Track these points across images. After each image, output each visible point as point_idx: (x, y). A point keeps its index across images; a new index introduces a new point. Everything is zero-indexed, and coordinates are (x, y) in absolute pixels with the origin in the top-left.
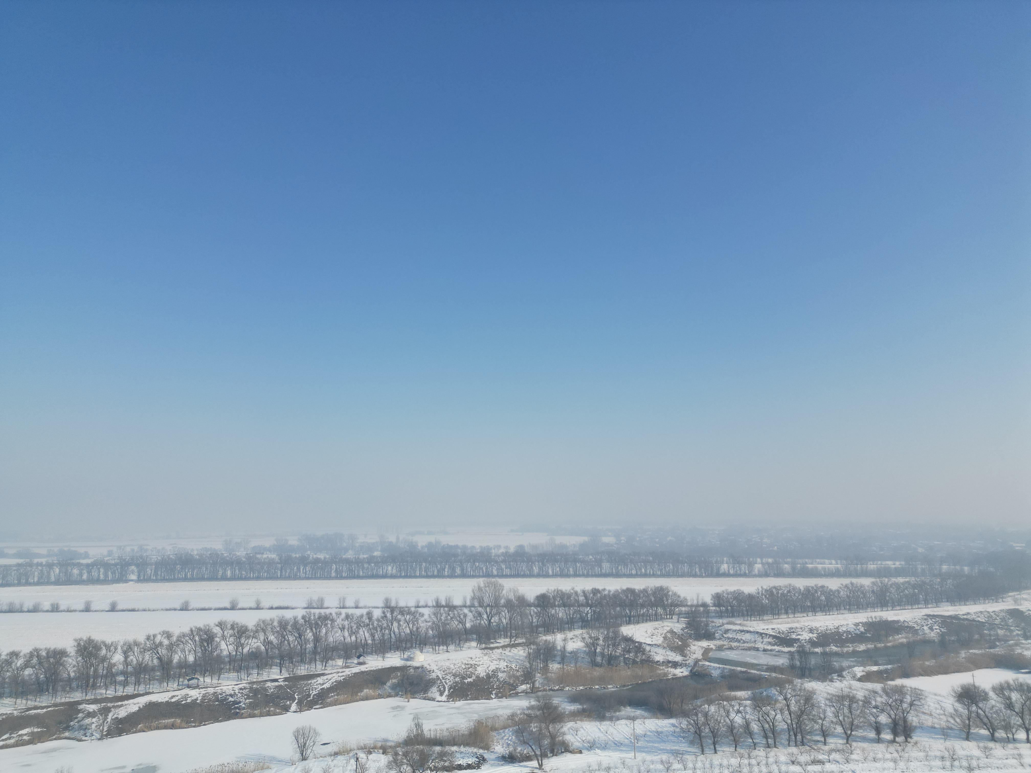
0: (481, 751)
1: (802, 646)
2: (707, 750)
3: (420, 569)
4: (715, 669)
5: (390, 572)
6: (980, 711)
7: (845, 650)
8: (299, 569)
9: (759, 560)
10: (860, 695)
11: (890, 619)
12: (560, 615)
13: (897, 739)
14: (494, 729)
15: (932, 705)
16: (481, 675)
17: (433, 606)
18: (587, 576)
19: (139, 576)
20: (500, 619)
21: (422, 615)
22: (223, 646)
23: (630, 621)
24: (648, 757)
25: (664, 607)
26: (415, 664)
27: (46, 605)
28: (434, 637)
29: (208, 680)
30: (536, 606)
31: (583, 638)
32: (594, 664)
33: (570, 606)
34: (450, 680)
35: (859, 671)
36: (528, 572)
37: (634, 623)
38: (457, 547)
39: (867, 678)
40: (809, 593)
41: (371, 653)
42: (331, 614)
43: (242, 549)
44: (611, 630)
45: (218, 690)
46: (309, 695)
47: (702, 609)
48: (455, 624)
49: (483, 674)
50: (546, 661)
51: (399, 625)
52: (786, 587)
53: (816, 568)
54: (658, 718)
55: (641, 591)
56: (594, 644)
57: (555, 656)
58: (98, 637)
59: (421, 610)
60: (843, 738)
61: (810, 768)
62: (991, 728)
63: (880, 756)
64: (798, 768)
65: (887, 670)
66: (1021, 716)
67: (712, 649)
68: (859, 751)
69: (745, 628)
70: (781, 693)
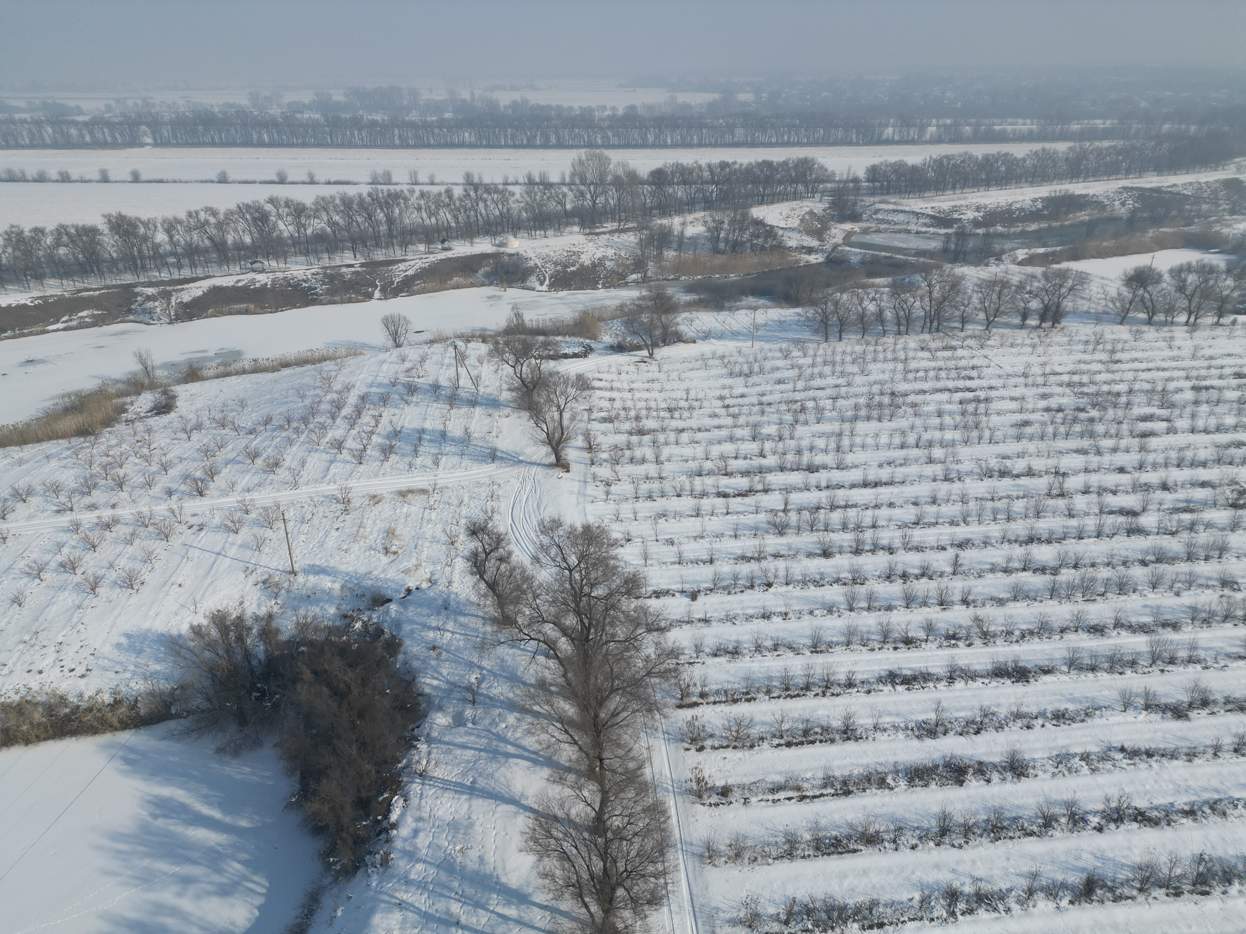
0: (588, 341)
1: (964, 227)
2: (831, 338)
3: (506, 136)
4: (855, 254)
5: (467, 140)
6: (1146, 295)
7: (1013, 230)
8: (352, 134)
9: (934, 121)
10: (1015, 280)
11: (1077, 192)
12: (679, 194)
13: (1043, 325)
14: (601, 319)
15: (1095, 289)
16: (586, 264)
17: (525, 184)
18: (715, 145)
19: (155, 140)
20: (607, 199)
21: (513, 194)
22: (281, 226)
23: (762, 201)
24: (767, 346)
25: (806, 184)
26: (509, 250)
27: (53, 174)
28: (528, 220)
29: (274, 264)
30: (650, 184)
31: (706, 222)
32: (716, 251)
33: (691, 183)
34: (550, 269)
35: (1021, 254)
36: (641, 141)
37: (767, 204)
38: (549, 107)
39: (1030, 261)
40: (988, 162)
41: (457, 238)
42: (402, 191)
43: (275, 106)
44: (739, 211)
45: (288, 274)
46: (393, 283)
47: (851, 185)
48: (552, 205)
49: (587, 263)
50: (660, 248)
51: (486, 206)
52: (960, 155)
53: (1004, 131)
54: (782, 308)
55: (780, 164)
56: (718, 229)
57: (671, 242)
58: (130, 212)
59: (510, 188)
60: (983, 325)
61: (939, 354)
62: (1152, 312)
63: (1019, 341)
64: (926, 354)
65: (1054, 252)
66: (1190, 298)
67: (855, 232)
68: (997, 337)
69: (900, 208)
70: (925, 279)
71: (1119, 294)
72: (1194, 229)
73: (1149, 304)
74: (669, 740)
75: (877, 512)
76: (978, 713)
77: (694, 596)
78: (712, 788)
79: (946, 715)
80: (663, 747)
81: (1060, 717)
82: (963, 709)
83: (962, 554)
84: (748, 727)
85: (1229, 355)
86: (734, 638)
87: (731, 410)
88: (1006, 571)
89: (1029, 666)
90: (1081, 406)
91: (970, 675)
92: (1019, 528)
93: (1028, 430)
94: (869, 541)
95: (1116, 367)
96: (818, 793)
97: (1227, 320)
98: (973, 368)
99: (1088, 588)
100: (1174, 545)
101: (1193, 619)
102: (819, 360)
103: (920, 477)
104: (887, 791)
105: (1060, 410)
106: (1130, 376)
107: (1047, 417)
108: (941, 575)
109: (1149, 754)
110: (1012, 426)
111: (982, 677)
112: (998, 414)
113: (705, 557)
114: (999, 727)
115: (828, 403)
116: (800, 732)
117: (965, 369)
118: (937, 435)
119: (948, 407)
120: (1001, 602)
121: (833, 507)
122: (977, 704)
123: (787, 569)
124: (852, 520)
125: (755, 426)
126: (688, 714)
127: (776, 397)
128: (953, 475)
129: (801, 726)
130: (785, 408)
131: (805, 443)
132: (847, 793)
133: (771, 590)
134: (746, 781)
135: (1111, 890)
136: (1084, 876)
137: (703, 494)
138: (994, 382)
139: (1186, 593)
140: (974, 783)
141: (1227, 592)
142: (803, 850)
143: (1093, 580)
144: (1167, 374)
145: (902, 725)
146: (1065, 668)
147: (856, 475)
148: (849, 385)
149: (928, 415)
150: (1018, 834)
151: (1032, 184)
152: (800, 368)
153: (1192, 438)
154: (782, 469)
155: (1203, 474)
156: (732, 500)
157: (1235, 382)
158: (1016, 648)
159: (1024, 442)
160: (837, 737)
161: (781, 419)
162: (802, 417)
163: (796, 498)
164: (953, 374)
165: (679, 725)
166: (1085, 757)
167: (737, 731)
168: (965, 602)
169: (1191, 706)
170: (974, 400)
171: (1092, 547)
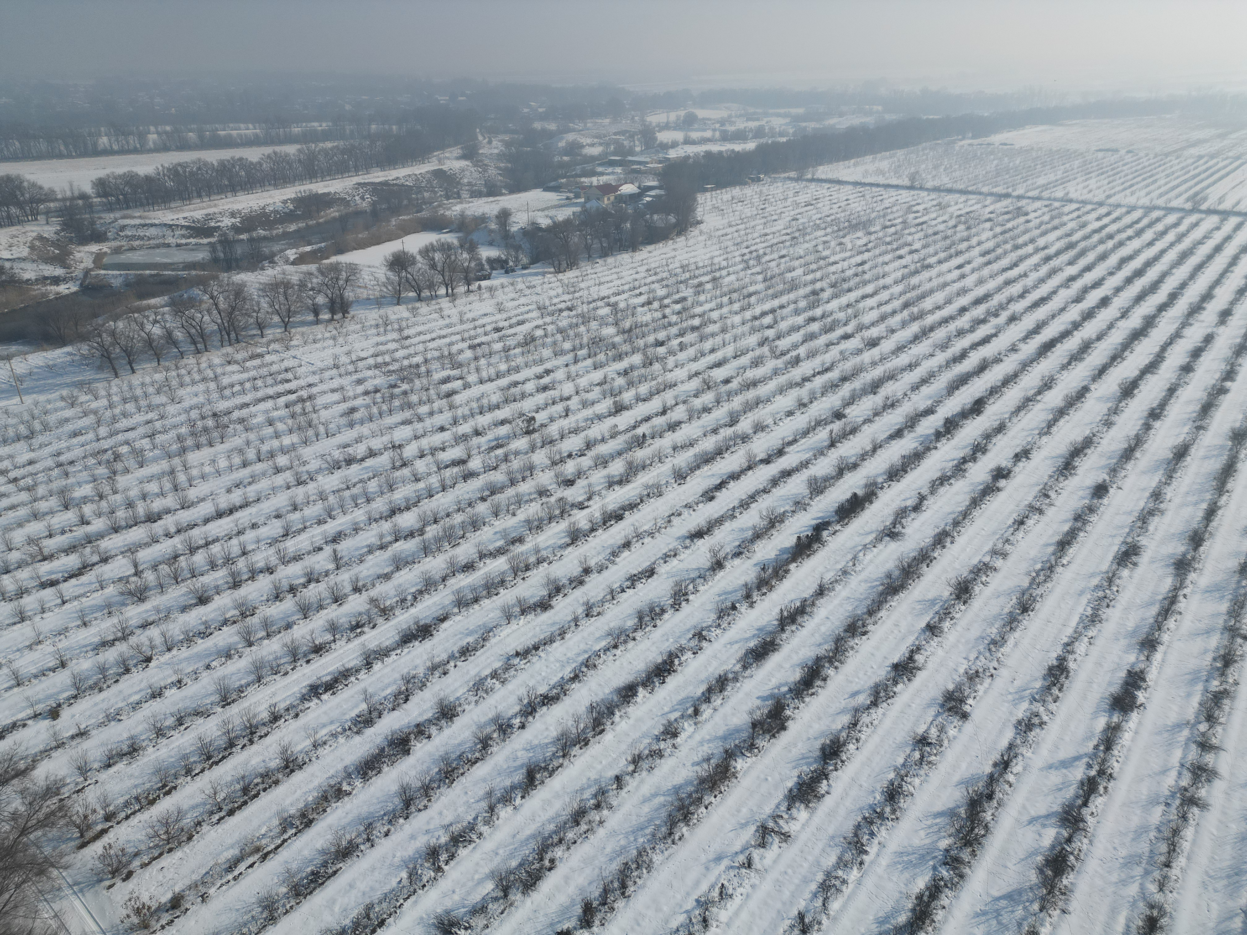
1: (225, 234)
2: (121, 372)
4: (115, 277)
6: (408, 276)
7: (275, 232)
9: (152, 129)
10: (295, 279)
13: (335, 317)
15: (366, 277)
24: (42, 398)
35: (292, 254)
39: (301, 260)
40: (224, 168)
47: (80, 202)
52: (194, 162)
53: (230, 136)
54: (46, 350)
60: (281, 327)
61: (248, 364)
62: (419, 290)
63: (320, 336)
64: (235, 367)
65: (321, 248)
66: (442, 273)
67: (106, 253)
68: (298, 337)
69: (148, 222)
70: (205, 292)
71: (388, 279)
72: (424, 214)
73: (413, 283)
74: (81, 891)
75: (242, 538)
76: (401, 682)
77: (54, 714)
78: (158, 909)
79: (376, 698)
80: (77, 903)
81: (466, 652)
82: (386, 687)
83: (339, 547)
84: (177, 821)
85: (485, 315)
86: (125, 735)
87: (22, 483)
88: (382, 547)
89: (428, 621)
90: (393, 383)
91: (383, 653)
92: (380, 505)
93: (357, 416)
94: (245, 570)
95: (408, 342)
96: (279, 842)
97: (474, 286)
98: (286, 370)
99: (450, 536)
100: (498, 477)
101: (530, 530)
102: (115, 399)
103: (273, 489)
104: (346, 798)
105: (377, 391)
106: (421, 347)
107: (368, 400)
108: (327, 574)
109: (536, 648)
110: (341, 416)
111: (394, 649)
112: (326, 408)
113: (52, 663)
114: (423, 686)
115: (145, 443)
116: (240, 793)
117: (279, 373)
118: (275, 443)
119: (276, 414)
120: (387, 577)
121: (193, 550)
122: (397, 676)
123: (163, 635)
124: (219, 556)
125: (62, 492)
126: (97, 848)
127: (78, 452)
128: (305, 477)
129: (238, 787)
130: (94, 461)
131: (134, 493)
132: (309, 823)
133: (152, 665)
134: (196, 877)
135: (546, 769)
136: (524, 771)
137: (21, 593)
138: (311, 379)
139: (519, 512)
140: (419, 745)
141: (544, 499)
142: (284, 905)
143: (452, 527)
144: (447, 340)
145: (339, 730)
146: (456, 610)
147: (207, 509)
148: (162, 417)
149: (259, 427)
150: (466, 767)
151: (276, 186)
152: (95, 412)
153: (483, 388)
154: (116, 530)
155: (500, 414)
156: (63, 586)
157: (496, 336)
158: (413, 611)
159: (357, 427)
160: (280, 776)
161: (93, 476)
162: (119, 466)
163: (145, 555)
164: (270, 381)
165: (89, 866)
166: (494, 675)
167: (167, 832)
168: (357, 590)
169: (550, 596)
170: (298, 401)
171: (443, 500)
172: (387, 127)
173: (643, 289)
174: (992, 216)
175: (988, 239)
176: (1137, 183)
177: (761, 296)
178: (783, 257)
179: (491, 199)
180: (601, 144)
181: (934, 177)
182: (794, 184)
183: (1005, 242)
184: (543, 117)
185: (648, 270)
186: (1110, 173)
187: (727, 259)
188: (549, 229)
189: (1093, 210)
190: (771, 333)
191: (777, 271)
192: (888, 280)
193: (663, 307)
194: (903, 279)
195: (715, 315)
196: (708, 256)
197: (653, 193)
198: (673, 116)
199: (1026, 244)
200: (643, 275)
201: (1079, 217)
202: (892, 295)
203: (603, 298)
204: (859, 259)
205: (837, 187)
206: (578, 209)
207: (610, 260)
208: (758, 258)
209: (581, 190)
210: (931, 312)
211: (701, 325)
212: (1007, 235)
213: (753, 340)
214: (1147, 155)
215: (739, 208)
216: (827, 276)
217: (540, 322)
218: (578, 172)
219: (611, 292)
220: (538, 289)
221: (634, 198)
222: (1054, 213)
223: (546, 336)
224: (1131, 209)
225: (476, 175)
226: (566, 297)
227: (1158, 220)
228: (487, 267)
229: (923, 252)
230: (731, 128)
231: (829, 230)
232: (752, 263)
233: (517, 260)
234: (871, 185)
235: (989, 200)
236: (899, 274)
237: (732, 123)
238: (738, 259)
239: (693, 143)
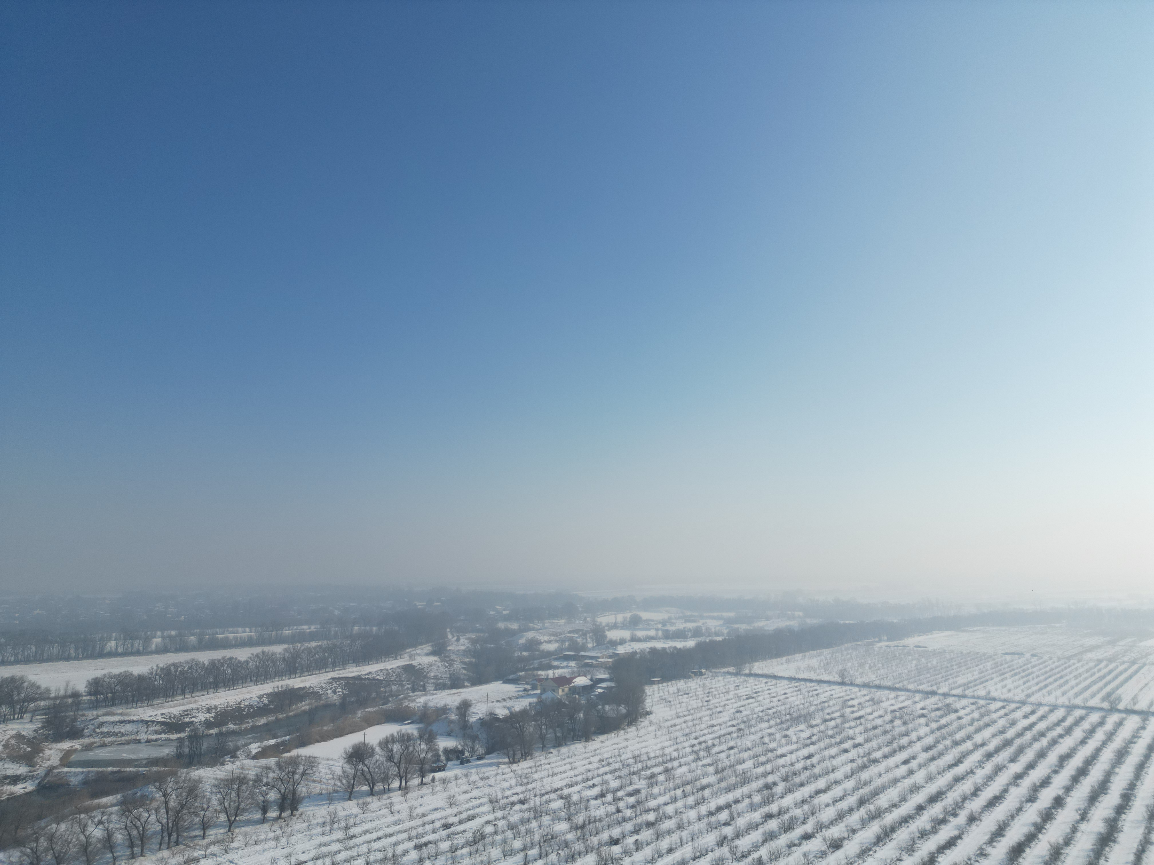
1: (196, 729)
4: (76, 774)
6: (365, 768)
7: (244, 726)
9: (159, 633)
10: (251, 774)
11: (296, 686)
13: (283, 815)
15: (323, 770)
25: (12, 704)
35: (255, 748)
39: (263, 754)
40: (214, 667)
47: (70, 700)
52: (187, 662)
53: (227, 638)
60: (225, 827)
62: (372, 783)
63: (262, 837)
65: (284, 741)
66: (398, 765)
67: (76, 750)
68: (240, 837)
69: (127, 718)
70: (160, 789)
71: (344, 772)
72: (390, 706)
73: (368, 776)
85: (436, 809)
95: (351, 843)
97: (428, 779)
106: (364, 849)
144: (393, 839)
151: (257, 682)
157: (444, 833)
172: (368, 628)
173: (596, 781)
174: (924, 712)
175: (926, 735)
176: (1051, 684)
177: (715, 788)
178: (731, 748)
179: (454, 691)
180: (557, 641)
181: (861, 674)
182: (733, 679)
183: (944, 738)
184: (507, 618)
185: (601, 761)
186: (1023, 674)
187: (677, 750)
188: (506, 720)
189: (1018, 708)
190: (728, 831)
191: (727, 763)
192: (838, 775)
193: (617, 800)
194: (852, 774)
195: (670, 809)
196: (659, 746)
197: (604, 685)
198: (620, 618)
199: (964, 741)
200: (596, 765)
201: (1006, 715)
202: (845, 790)
203: (556, 790)
204: (805, 752)
205: (774, 682)
206: (534, 700)
207: (564, 750)
208: (708, 749)
209: (538, 682)
210: (889, 810)
211: (656, 821)
212: (944, 731)
213: (711, 839)
214: (1051, 658)
215: (685, 700)
216: (778, 769)
217: (491, 817)
218: (536, 666)
219: (564, 783)
220: (492, 781)
221: (586, 689)
222: (983, 710)
223: (496, 833)
224: (1053, 708)
225: (442, 669)
226: (519, 789)
227: (1082, 719)
228: (443, 758)
229: (867, 746)
230: (672, 628)
231: (772, 722)
232: (702, 754)
233: (473, 751)
234: (805, 680)
235: (918, 696)
236: (848, 768)
237: (673, 624)
238: (688, 750)
239: (639, 640)
